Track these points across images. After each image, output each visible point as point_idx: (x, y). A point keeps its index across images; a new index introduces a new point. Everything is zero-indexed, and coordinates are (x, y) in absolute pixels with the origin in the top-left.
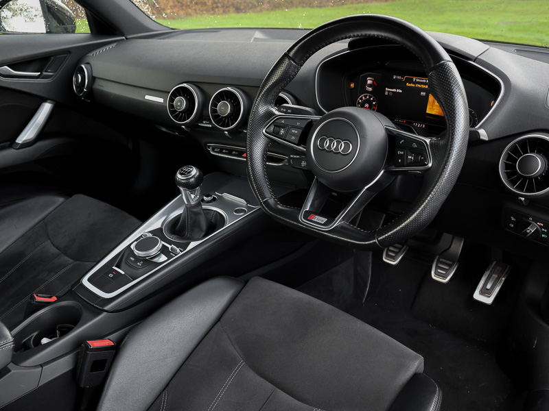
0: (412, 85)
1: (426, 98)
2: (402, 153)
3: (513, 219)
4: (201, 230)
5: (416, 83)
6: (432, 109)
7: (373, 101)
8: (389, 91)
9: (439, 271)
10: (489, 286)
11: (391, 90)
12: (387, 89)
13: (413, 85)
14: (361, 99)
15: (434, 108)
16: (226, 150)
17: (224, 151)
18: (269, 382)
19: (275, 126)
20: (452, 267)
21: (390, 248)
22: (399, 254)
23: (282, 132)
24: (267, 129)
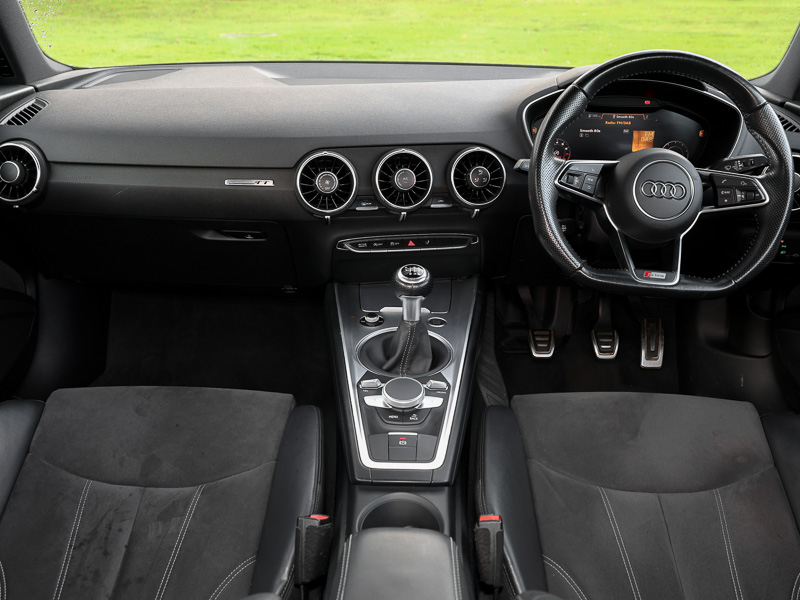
0: (612, 123)
1: (631, 135)
2: (728, 192)
5: (616, 120)
6: (638, 146)
7: (565, 146)
8: (584, 133)
9: (602, 347)
10: (653, 349)
11: (587, 131)
12: (581, 130)
13: (614, 123)
15: (641, 145)
16: (377, 242)
17: (375, 245)
18: (645, 492)
19: (569, 174)
20: (613, 337)
21: (537, 339)
22: (552, 342)
23: (576, 180)
24: (559, 179)
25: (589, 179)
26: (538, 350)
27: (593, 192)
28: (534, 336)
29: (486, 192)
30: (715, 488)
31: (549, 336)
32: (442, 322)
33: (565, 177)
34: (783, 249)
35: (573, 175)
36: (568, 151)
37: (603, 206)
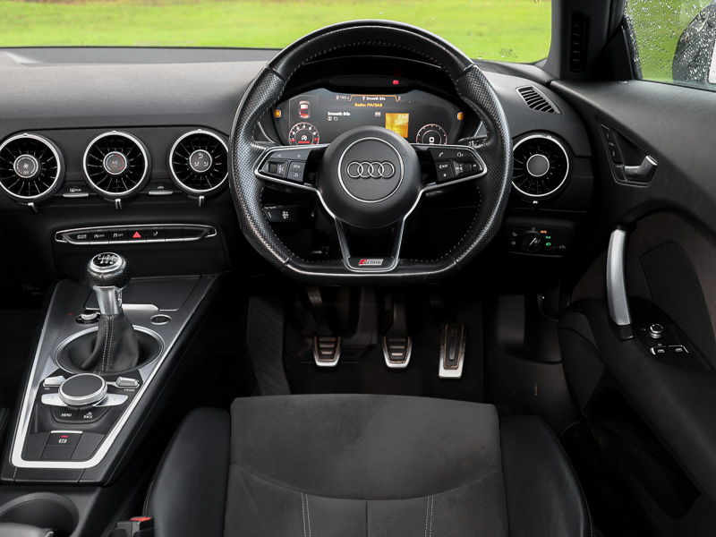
0: (361, 105)
1: (383, 118)
2: (446, 166)
3: (515, 235)
4: (130, 354)
5: (366, 102)
7: (313, 130)
8: (333, 116)
9: (393, 354)
10: (452, 358)
11: (335, 114)
12: (329, 113)
13: (364, 105)
14: (295, 130)
15: (394, 129)
16: (118, 233)
17: (115, 235)
18: (353, 498)
19: (270, 163)
20: (406, 344)
21: (322, 346)
22: (338, 350)
23: (281, 169)
24: (260, 168)
25: (295, 166)
26: (322, 357)
27: (301, 180)
28: (318, 342)
29: (209, 176)
30: (431, 494)
31: (336, 343)
32: (166, 319)
33: (266, 166)
34: (548, 241)
35: (276, 163)
36: (316, 136)
37: (316, 193)
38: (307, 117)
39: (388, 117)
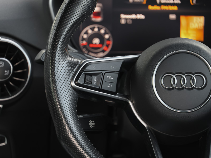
0: (156, 8)
1: (178, 21)
5: (161, 4)
6: (187, 34)
7: (106, 33)
8: (126, 19)
11: (128, 17)
12: (123, 16)
13: (158, 8)
14: (86, 33)
15: (190, 32)
19: (86, 74)
23: (95, 80)
24: (77, 80)
25: (109, 77)
27: (114, 90)
29: (8, 85)
35: (91, 75)
36: (108, 40)
37: (128, 103)
38: (99, 19)
39: (183, 20)
